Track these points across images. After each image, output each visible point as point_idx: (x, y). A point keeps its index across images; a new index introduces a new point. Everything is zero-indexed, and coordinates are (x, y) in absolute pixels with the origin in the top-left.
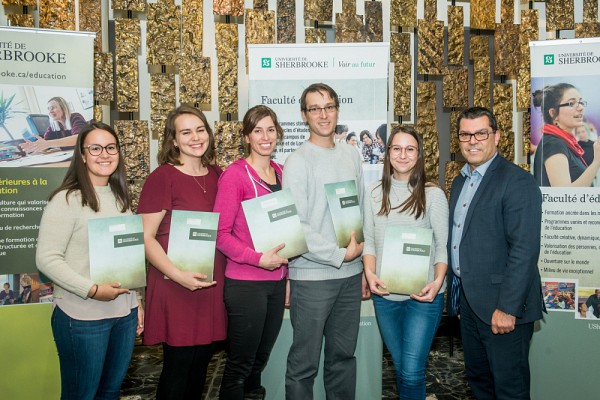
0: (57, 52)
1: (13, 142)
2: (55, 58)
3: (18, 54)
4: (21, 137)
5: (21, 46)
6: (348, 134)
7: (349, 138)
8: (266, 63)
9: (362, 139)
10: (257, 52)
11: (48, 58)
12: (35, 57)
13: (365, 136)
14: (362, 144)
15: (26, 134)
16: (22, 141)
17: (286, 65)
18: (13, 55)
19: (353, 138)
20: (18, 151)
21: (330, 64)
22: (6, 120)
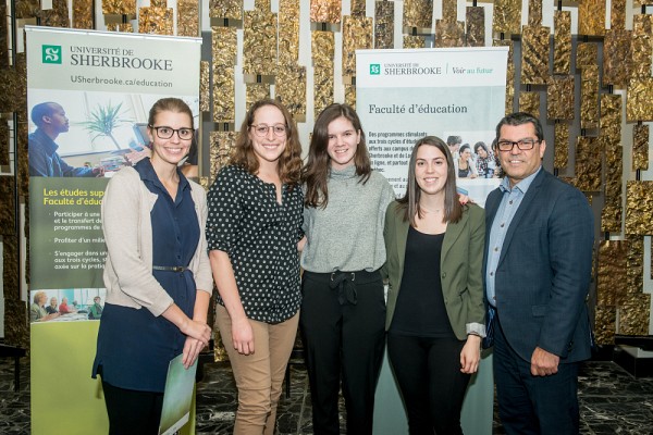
0: (164, 59)
1: (119, 152)
2: (162, 65)
3: (126, 61)
4: (128, 147)
5: (129, 53)
6: (462, 145)
7: (462, 150)
8: (375, 69)
9: (476, 151)
10: (365, 58)
11: (155, 64)
12: (142, 64)
13: (480, 148)
14: (476, 157)
15: (133, 143)
16: (128, 151)
17: (395, 72)
18: (121, 62)
19: (467, 150)
20: (125, 161)
21: (443, 70)
22: (113, 130)
